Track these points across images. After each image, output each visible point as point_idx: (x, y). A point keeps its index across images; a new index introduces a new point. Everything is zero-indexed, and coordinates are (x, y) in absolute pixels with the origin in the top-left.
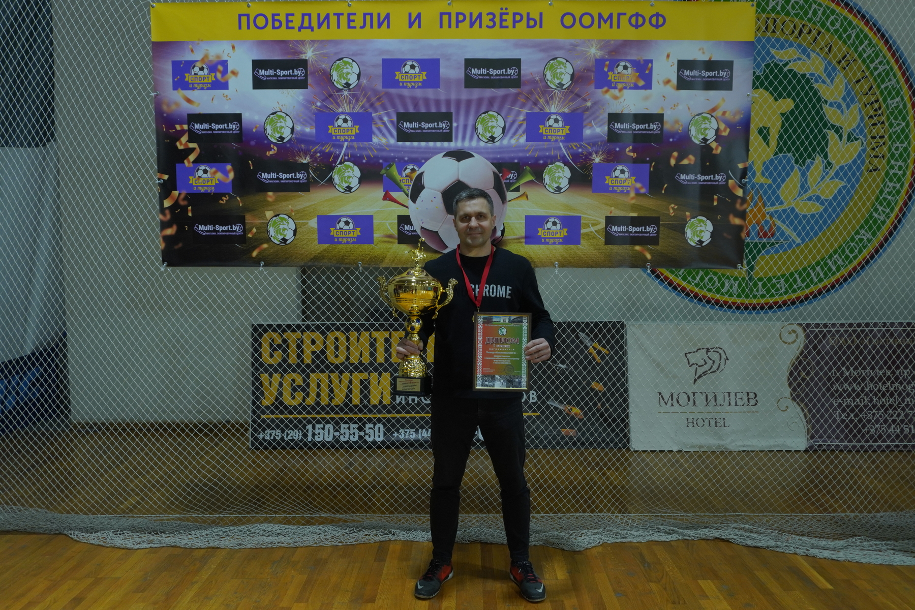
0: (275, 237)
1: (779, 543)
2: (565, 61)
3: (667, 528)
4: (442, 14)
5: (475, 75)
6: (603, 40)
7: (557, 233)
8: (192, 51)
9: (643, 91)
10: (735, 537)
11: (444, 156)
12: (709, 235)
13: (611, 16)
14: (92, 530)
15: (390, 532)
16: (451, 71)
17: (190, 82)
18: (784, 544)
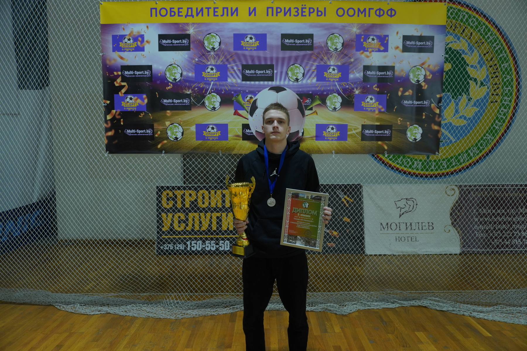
0: (171, 137)
1: (455, 309)
2: (338, 35)
3: (391, 300)
4: (268, 8)
5: (287, 43)
6: (360, 24)
7: (334, 134)
8: (124, 29)
9: (383, 53)
10: (430, 305)
11: (269, 89)
12: (420, 135)
13: (365, 10)
14: (68, 303)
16: (273, 41)
17: (122, 47)
18: (458, 309)
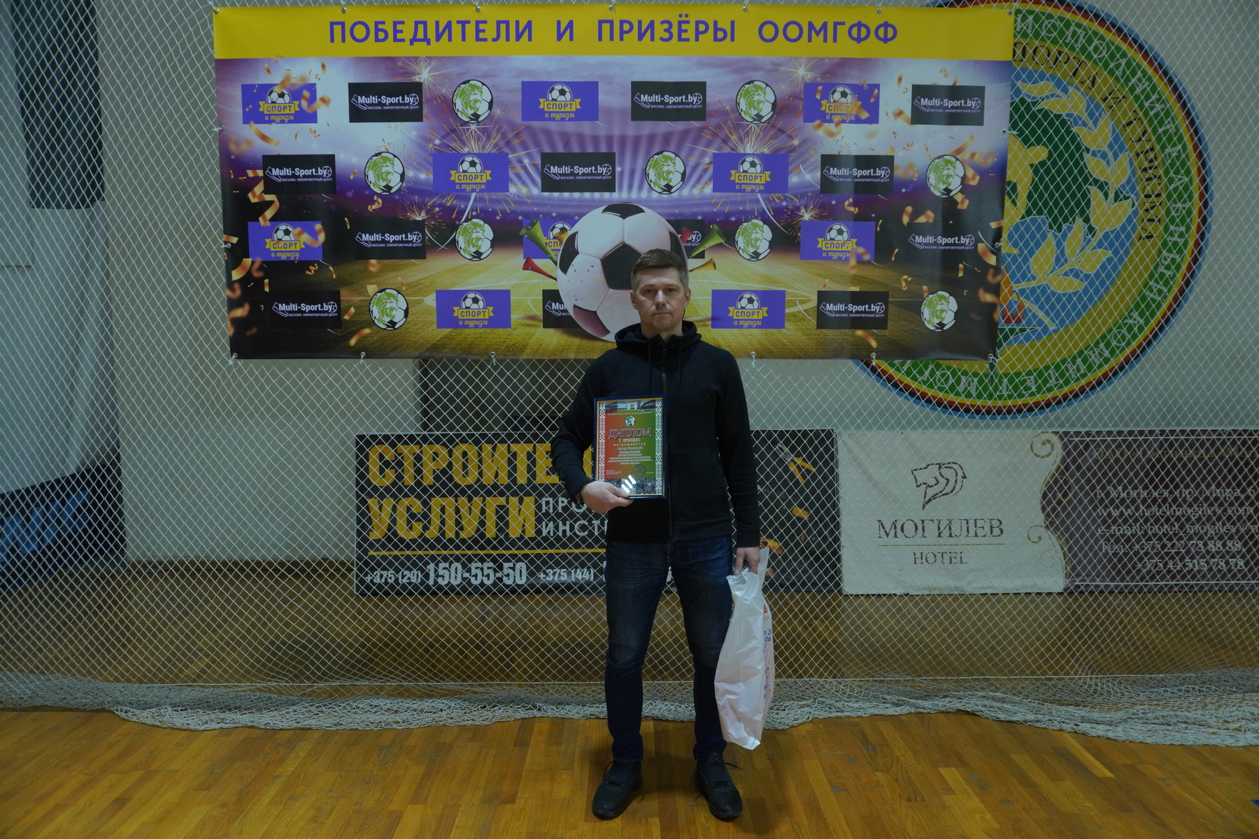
0: (381, 320)
1: (1040, 717)
2: (764, 85)
3: (895, 698)
4: (601, 22)
5: (645, 103)
6: (815, 58)
7: (753, 314)
8: (269, 71)
9: (867, 126)
10: (983, 709)
12: (952, 315)
13: (825, 26)
14: (145, 706)
15: (535, 707)
16: (614, 98)
17: (266, 112)
18: (1047, 717)
